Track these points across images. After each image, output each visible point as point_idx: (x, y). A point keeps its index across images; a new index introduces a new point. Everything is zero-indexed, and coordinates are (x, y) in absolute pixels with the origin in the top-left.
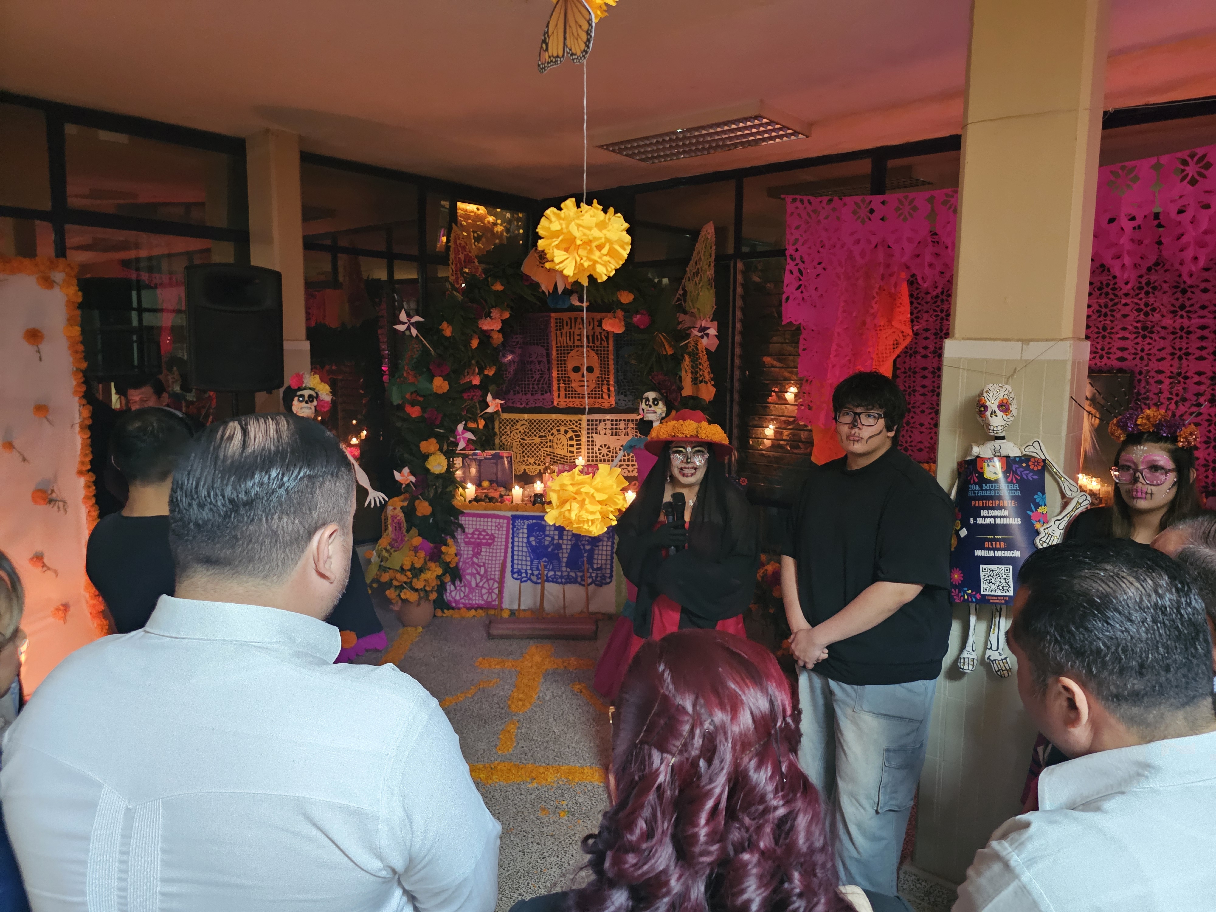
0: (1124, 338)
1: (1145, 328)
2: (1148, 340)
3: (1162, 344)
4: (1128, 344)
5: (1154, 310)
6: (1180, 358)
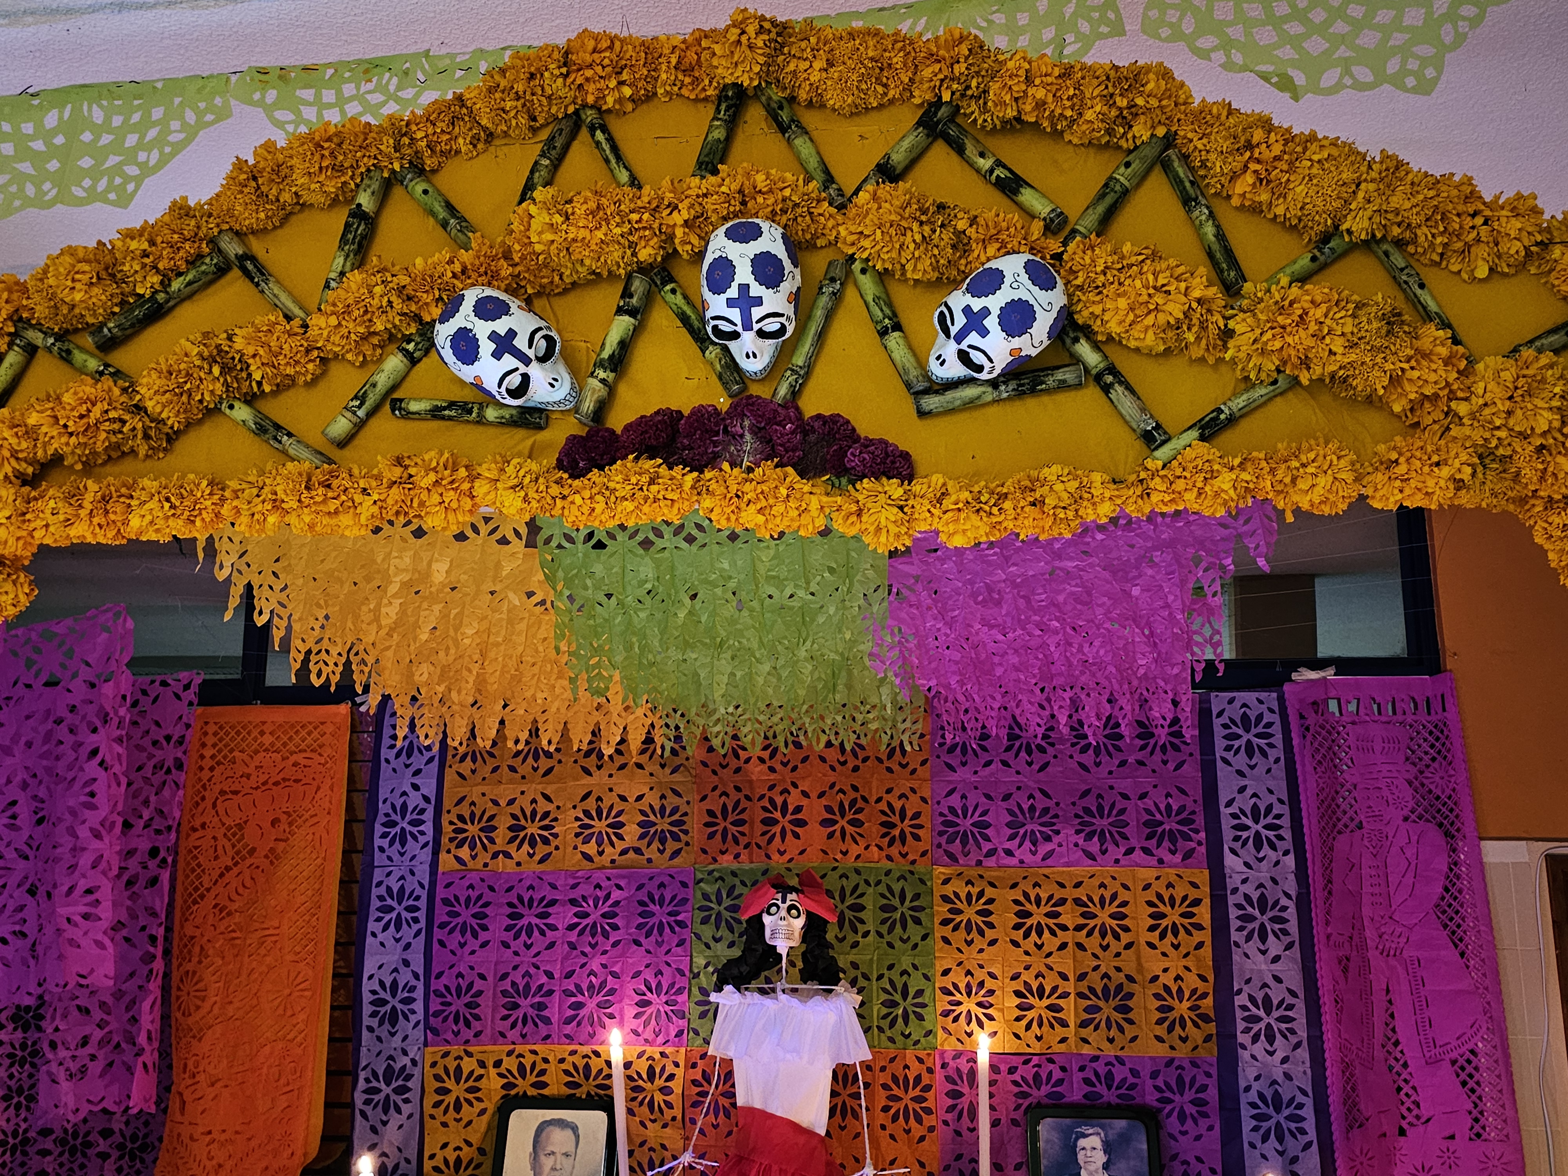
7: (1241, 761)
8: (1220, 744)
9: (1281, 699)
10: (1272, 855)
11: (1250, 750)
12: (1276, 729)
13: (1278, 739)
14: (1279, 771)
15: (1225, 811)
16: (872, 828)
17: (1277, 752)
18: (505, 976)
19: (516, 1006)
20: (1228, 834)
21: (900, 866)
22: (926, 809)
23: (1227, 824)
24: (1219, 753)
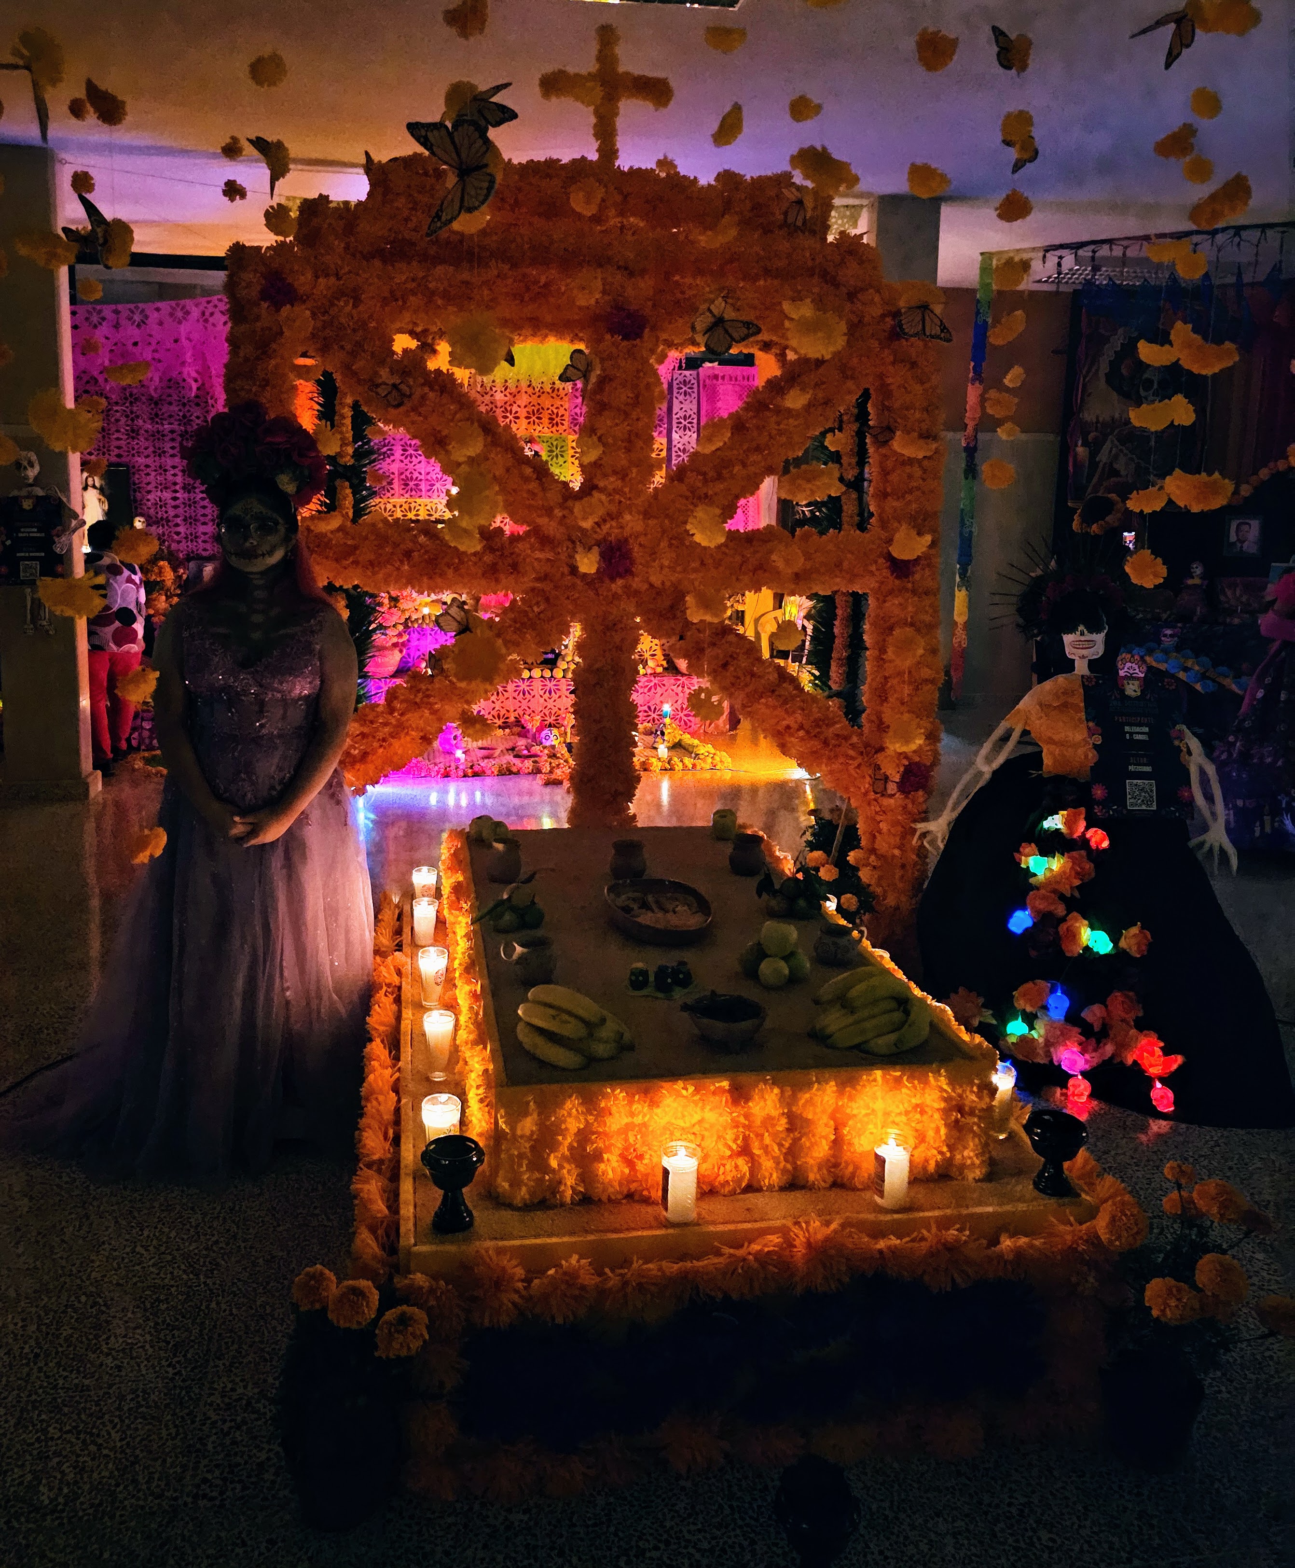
0: (118, 439)
1: (133, 431)
2: (136, 441)
3: (147, 444)
4: (123, 443)
5: (137, 417)
6: (160, 456)
7: (681, 398)
8: (675, 391)
9: (698, 374)
10: (689, 433)
11: (685, 393)
12: (695, 386)
13: (696, 390)
14: (695, 402)
15: (674, 417)
16: (545, 420)
17: (695, 395)
18: (402, 474)
19: (407, 485)
20: (675, 425)
21: (556, 435)
22: (567, 414)
23: (674, 421)
24: (675, 394)
